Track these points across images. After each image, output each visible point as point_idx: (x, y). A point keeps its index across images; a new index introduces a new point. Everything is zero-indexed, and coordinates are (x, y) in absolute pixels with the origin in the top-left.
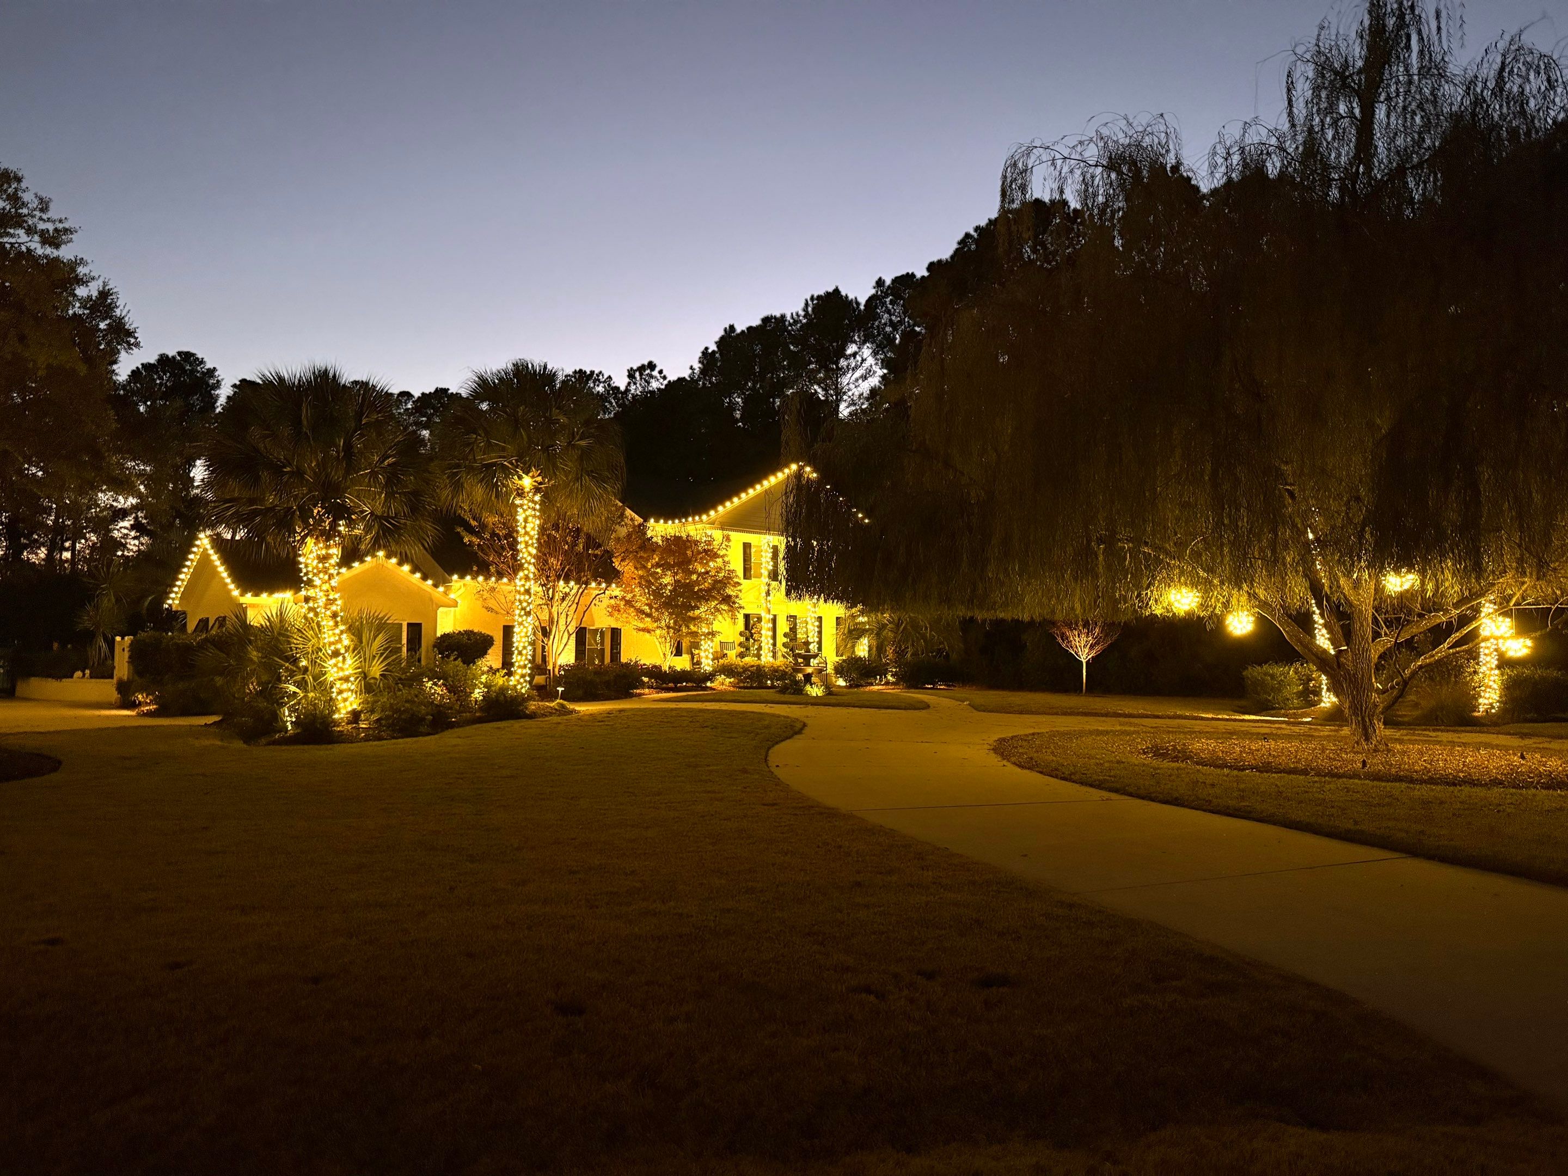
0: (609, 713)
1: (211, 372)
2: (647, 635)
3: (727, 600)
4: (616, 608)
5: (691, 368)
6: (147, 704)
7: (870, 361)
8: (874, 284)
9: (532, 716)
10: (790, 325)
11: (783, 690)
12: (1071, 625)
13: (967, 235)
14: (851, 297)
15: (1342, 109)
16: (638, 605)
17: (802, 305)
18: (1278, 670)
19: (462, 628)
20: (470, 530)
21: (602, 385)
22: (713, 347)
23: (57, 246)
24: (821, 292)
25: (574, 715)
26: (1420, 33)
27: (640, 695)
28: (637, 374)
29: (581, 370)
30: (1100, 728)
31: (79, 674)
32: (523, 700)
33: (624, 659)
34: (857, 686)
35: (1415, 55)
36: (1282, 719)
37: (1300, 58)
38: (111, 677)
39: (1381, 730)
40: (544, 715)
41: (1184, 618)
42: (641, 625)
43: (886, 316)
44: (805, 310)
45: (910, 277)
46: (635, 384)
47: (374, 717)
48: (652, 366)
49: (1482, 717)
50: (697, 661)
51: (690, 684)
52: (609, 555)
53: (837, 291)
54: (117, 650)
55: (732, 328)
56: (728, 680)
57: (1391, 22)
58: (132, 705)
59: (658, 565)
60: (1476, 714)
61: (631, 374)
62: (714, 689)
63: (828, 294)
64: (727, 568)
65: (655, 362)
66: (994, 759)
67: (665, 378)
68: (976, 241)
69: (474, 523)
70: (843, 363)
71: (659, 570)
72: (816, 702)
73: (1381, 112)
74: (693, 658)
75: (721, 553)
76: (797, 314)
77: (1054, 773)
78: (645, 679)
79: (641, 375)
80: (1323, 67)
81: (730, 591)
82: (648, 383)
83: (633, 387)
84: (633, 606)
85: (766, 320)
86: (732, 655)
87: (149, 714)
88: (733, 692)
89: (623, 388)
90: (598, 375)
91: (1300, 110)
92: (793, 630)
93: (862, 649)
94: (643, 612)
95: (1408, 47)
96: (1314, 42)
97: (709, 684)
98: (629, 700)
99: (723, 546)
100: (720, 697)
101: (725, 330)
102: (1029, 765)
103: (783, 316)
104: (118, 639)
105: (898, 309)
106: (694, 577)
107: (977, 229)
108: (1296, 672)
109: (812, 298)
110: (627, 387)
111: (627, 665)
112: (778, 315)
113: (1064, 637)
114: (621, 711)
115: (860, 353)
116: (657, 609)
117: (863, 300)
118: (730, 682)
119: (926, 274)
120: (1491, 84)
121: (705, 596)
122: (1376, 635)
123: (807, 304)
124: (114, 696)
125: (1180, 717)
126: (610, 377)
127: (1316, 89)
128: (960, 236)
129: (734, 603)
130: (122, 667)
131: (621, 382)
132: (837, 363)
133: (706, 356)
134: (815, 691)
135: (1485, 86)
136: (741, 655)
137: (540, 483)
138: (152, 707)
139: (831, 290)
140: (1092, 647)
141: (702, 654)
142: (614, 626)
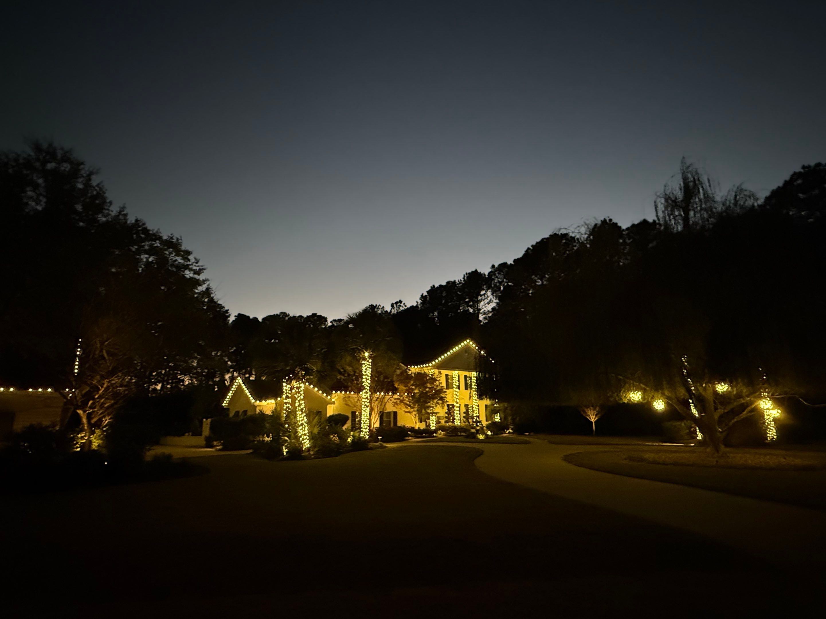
0: (401, 447)
1: (227, 310)
2: (409, 414)
3: (442, 399)
4: (396, 403)
5: (417, 302)
6: (218, 446)
7: (491, 297)
8: (490, 267)
9: (371, 449)
10: (458, 284)
11: (466, 437)
12: (588, 407)
13: (529, 248)
14: (482, 272)
15: (677, 213)
16: (405, 402)
17: (463, 276)
18: (677, 423)
19: (337, 413)
20: (341, 373)
21: (380, 310)
22: (425, 294)
23: (199, 275)
24: (470, 271)
25: (386, 449)
26: (702, 187)
27: (409, 439)
28: (395, 305)
29: (372, 305)
30: (606, 450)
31: (187, 434)
32: (366, 442)
33: (399, 424)
34: (497, 434)
35: (702, 194)
36: (681, 445)
37: (659, 197)
38: (201, 435)
39: (722, 448)
40: (375, 448)
41: (636, 404)
42: (407, 410)
43: (496, 279)
44: (464, 278)
45: (505, 264)
46: (394, 309)
47: (316, 449)
48: (401, 302)
49: (769, 443)
50: (429, 425)
51: (427, 435)
52: (392, 381)
53: (476, 271)
54: (204, 425)
55: (434, 286)
56: (442, 433)
57: (691, 184)
58: (212, 447)
59: (413, 385)
60: (767, 441)
61: (392, 305)
62: (437, 437)
63: (472, 272)
64: (441, 385)
65: (402, 300)
66: (564, 464)
67: (406, 306)
68: (532, 250)
69: (342, 370)
70: (480, 298)
71: (414, 387)
72: (482, 441)
73: (692, 213)
74: (426, 424)
75: (438, 379)
76: (461, 280)
77: (591, 468)
78: (409, 433)
79: (396, 305)
80: (667, 199)
81: (443, 395)
82: (399, 308)
83: (393, 310)
84: (403, 402)
85: (448, 283)
86: (443, 421)
87: (220, 450)
88: (446, 438)
89: (389, 311)
90: (379, 306)
91: (661, 214)
92: (467, 410)
93: (497, 418)
94: (407, 405)
95: (699, 192)
96: (663, 191)
97: (435, 435)
98: (404, 442)
99: (439, 376)
100: (441, 440)
101: (431, 287)
102: (581, 465)
103: (455, 281)
104: (204, 420)
105: (502, 276)
106: (427, 390)
107: (532, 246)
108: (685, 424)
109: (466, 274)
110: (390, 311)
111: (400, 427)
112: (453, 281)
113: (584, 411)
114: (405, 446)
115: (486, 294)
116: (413, 403)
117: (486, 273)
118: (443, 434)
119: (513, 263)
120: (733, 201)
121: (433, 397)
122: (716, 409)
123: (464, 276)
124: (204, 443)
125: (639, 445)
126: (383, 307)
127: (666, 207)
128: (526, 249)
129: (444, 400)
130: (206, 431)
131: (388, 308)
132: (477, 298)
133: (423, 297)
134: (481, 437)
135: (730, 202)
136: (446, 422)
137: (371, 355)
138: (220, 447)
139: (474, 270)
140: (596, 415)
141: (431, 422)
142: (395, 410)
